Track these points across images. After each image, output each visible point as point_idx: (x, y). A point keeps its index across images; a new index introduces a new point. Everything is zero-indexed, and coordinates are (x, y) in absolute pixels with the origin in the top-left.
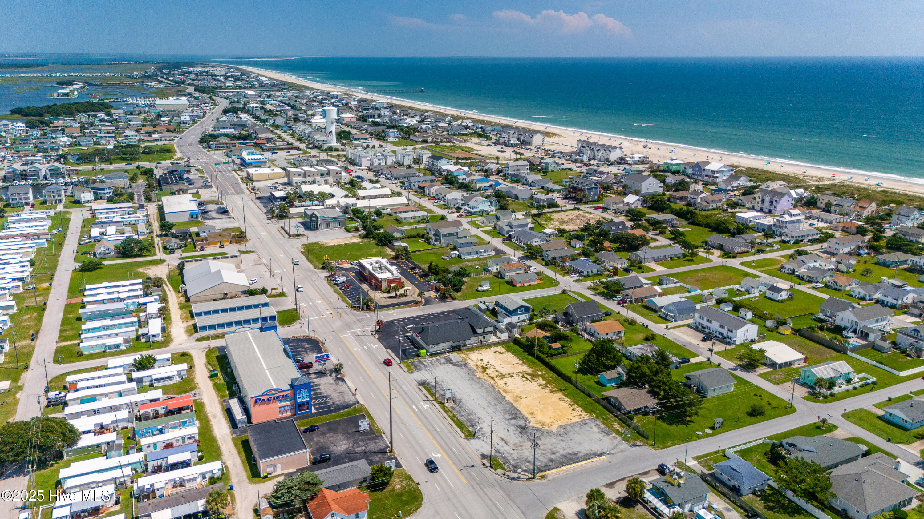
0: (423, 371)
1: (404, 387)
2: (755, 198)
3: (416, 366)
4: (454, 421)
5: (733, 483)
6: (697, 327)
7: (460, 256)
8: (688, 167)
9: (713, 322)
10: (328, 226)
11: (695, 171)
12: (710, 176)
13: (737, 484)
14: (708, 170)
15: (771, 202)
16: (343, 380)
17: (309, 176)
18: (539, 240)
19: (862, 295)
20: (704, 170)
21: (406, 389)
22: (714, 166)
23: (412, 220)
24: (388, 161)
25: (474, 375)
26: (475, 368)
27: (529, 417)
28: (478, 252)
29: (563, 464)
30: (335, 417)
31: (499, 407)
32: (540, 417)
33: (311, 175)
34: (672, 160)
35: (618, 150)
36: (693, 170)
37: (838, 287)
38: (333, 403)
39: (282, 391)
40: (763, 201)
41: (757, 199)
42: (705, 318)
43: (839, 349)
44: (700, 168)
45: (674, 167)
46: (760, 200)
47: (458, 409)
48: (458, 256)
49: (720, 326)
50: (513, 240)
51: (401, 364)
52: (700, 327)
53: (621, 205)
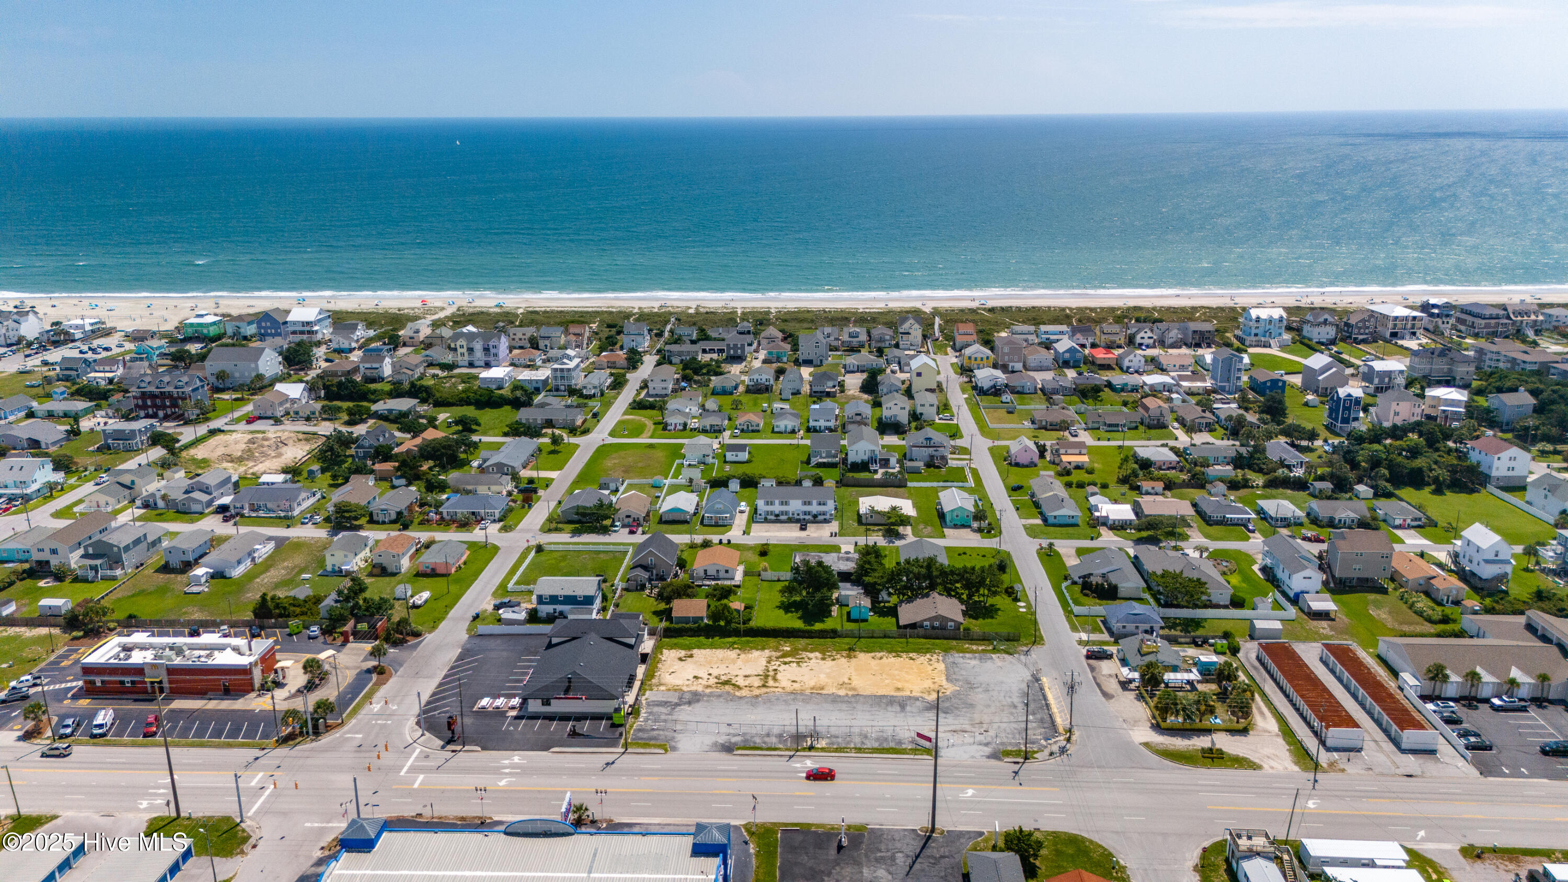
1: (722, 768)
2: (454, 349)
3: (654, 739)
4: (874, 753)
5: (1143, 628)
6: (766, 519)
7: (218, 575)
8: (243, 324)
11: (266, 328)
12: (302, 333)
13: (1148, 627)
14: (295, 323)
15: (486, 350)
16: (627, 825)
20: (286, 323)
21: (735, 768)
22: (298, 315)
27: (906, 694)
28: (251, 553)
29: (1046, 709)
31: (859, 707)
32: (913, 687)
34: (201, 316)
35: (31, 316)
36: (259, 327)
37: (755, 428)
40: (471, 350)
41: (460, 350)
43: (897, 484)
44: (272, 321)
45: (211, 329)
46: (464, 350)
47: (839, 740)
48: (213, 576)
49: (805, 503)
50: (246, 512)
51: (629, 750)
52: (769, 517)
53: (288, 405)
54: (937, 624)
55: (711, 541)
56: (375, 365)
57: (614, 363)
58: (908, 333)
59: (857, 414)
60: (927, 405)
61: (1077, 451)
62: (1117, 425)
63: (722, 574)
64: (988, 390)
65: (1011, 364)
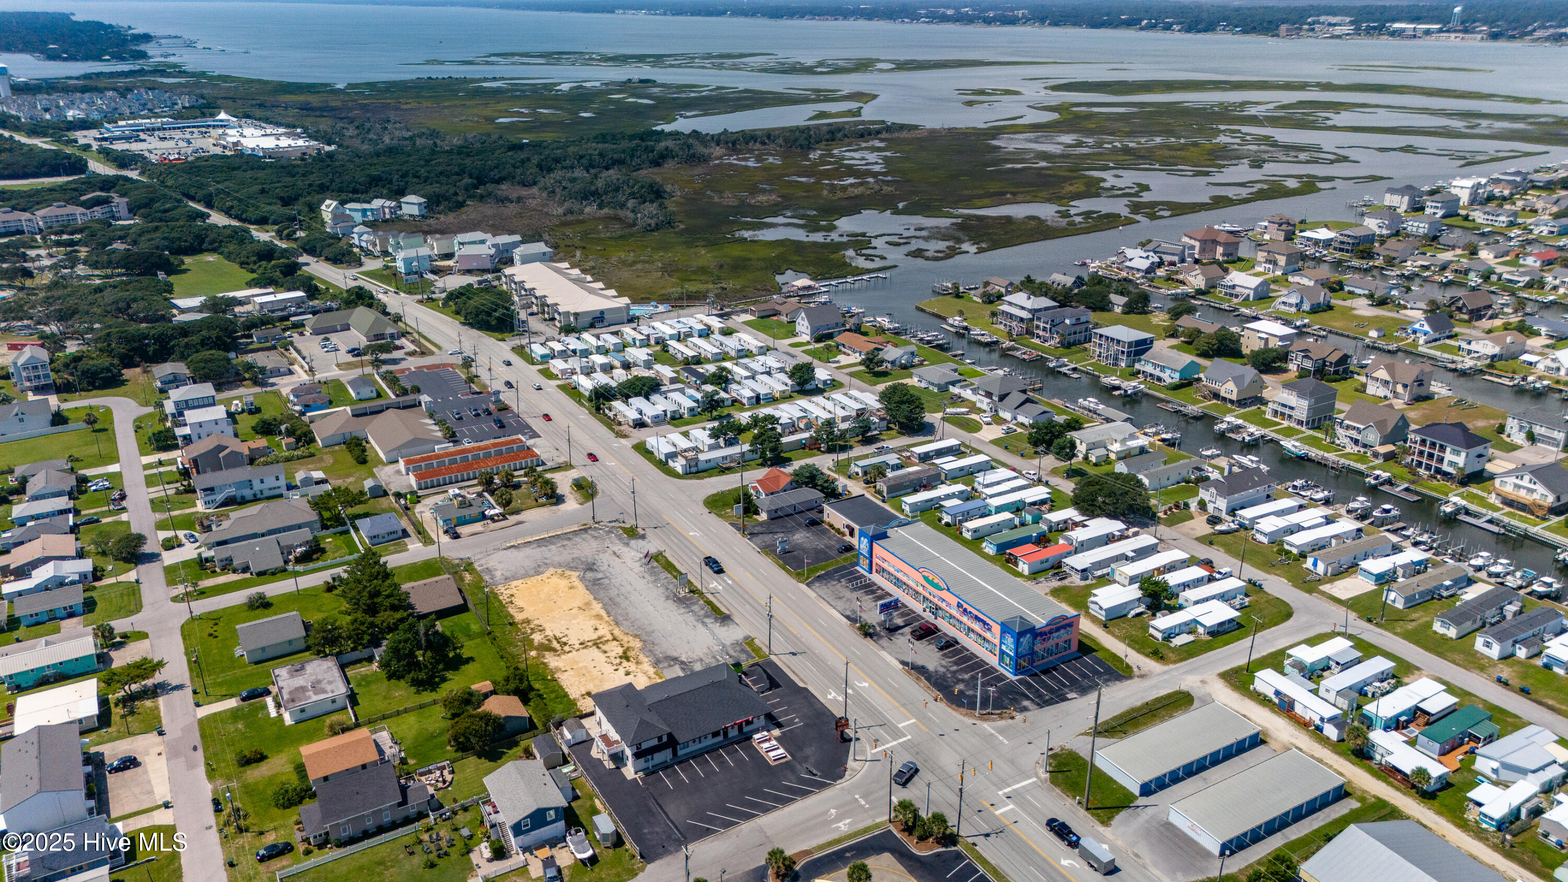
0: (727, 643)
21: (747, 607)
25: (644, 641)
26: (642, 657)
27: (577, 583)
31: (613, 593)
38: (839, 581)
47: (671, 587)
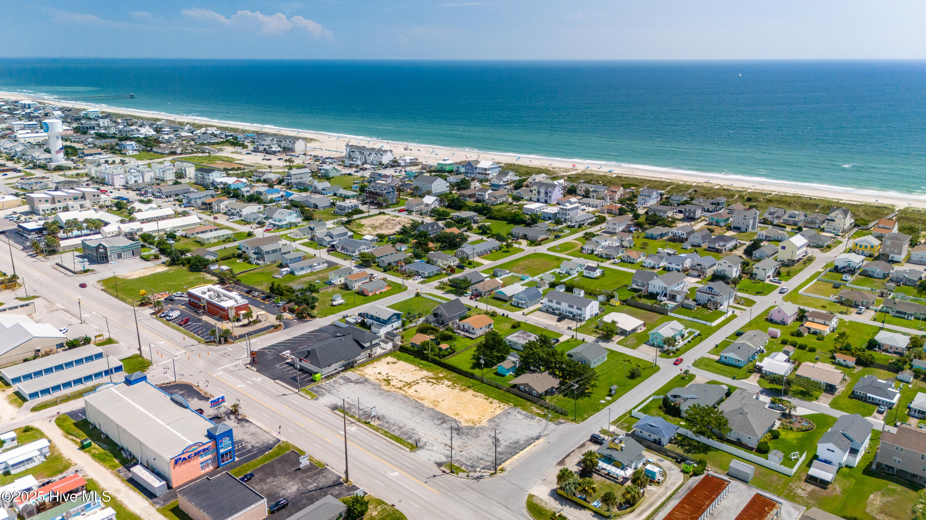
0: (328, 395)
1: (318, 415)
2: (531, 191)
3: (317, 392)
4: (391, 438)
5: (653, 437)
6: (547, 310)
7: (292, 273)
8: (460, 166)
9: (563, 303)
10: (120, 256)
11: (468, 169)
12: (482, 174)
13: (657, 437)
14: (480, 168)
15: (546, 193)
16: (247, 421)
17: (59, 202)
18: (365, 247)
19: (652, 265)
20: (476, 168)
21: (322, 417)
22: (484, 164)
23: (216, 240)
24: (145, 177)
25: (381, 389)
26: (378, 382)
27: (457, 418)
28: (311, 267)
29: (513, 454)
30: (263, 460)
31: (423, 414)
32: (466, 416)
33: (62, 200)
34: (445, 160)
35: (389, 153)
36: (466, 168)
37: (632, 261)
38: (253, 447)
39: (204, 444)
40: (539, 192)
41: (534, 192)
42: (554, 301)
43: (661, 311)
44: (472, 166)
45: (448, 167)
46: (536, 192)
47: (386, 425)
48: (290, 273)
49: (570, 306)
50: (338, 250)
51: (300, 393)
52: (550, 310)
53: (423, 206)
54: (527, 389)
55: (496, 313)
56: (483, 194)
57: (612, 210)
58: (834, 221)
59: (698, 265)
60: (761, 269)
61: (822, 322)
62: (905, 314)
63: (471, 330)
64: (841, 269)
65: (891, 255)
